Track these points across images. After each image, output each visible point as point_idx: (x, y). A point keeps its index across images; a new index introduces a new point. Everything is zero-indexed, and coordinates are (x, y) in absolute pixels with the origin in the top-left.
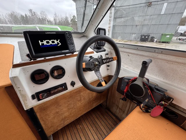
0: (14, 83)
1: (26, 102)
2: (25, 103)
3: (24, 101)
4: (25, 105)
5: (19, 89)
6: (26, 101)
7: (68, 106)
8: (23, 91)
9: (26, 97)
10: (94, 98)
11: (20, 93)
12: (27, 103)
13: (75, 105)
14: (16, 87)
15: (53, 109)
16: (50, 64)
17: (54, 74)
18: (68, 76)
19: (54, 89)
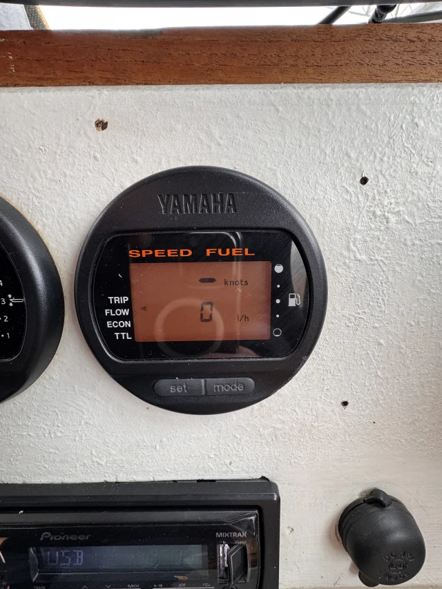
16: (102, 125)
17: (124, 318)
18: (345, 404)
19: (81, 538)
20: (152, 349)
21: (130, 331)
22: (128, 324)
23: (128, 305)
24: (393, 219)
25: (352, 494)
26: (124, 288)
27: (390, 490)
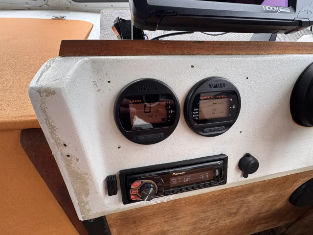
0: (47, 119)
1: (85, 199)
2: (80, 202)
3: (78, 195)
4: (80, 208)
5: (66, 151)
6: (87, 195)
7: (196, 222)
8: (77, 160)
9: (87, 184)
10: (270, 212)
11: (68, 166)
12: (87, 203)
13: (215, 221)
14: (56, 141)
15: (157, 224)
16: (193, 67)
17: (197, 114)
18: (241, 132)
19: (183, 173)
20: (205, 121)
21: (198, 117)
22: (197, 115)
23: (198, 111)
24: (253, 86)
25: (241, 155)
26: (198, 107)
27: (252, 154)
